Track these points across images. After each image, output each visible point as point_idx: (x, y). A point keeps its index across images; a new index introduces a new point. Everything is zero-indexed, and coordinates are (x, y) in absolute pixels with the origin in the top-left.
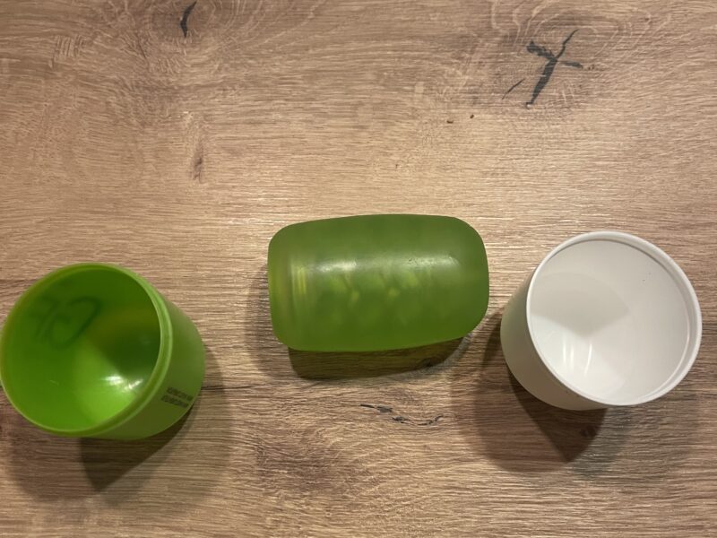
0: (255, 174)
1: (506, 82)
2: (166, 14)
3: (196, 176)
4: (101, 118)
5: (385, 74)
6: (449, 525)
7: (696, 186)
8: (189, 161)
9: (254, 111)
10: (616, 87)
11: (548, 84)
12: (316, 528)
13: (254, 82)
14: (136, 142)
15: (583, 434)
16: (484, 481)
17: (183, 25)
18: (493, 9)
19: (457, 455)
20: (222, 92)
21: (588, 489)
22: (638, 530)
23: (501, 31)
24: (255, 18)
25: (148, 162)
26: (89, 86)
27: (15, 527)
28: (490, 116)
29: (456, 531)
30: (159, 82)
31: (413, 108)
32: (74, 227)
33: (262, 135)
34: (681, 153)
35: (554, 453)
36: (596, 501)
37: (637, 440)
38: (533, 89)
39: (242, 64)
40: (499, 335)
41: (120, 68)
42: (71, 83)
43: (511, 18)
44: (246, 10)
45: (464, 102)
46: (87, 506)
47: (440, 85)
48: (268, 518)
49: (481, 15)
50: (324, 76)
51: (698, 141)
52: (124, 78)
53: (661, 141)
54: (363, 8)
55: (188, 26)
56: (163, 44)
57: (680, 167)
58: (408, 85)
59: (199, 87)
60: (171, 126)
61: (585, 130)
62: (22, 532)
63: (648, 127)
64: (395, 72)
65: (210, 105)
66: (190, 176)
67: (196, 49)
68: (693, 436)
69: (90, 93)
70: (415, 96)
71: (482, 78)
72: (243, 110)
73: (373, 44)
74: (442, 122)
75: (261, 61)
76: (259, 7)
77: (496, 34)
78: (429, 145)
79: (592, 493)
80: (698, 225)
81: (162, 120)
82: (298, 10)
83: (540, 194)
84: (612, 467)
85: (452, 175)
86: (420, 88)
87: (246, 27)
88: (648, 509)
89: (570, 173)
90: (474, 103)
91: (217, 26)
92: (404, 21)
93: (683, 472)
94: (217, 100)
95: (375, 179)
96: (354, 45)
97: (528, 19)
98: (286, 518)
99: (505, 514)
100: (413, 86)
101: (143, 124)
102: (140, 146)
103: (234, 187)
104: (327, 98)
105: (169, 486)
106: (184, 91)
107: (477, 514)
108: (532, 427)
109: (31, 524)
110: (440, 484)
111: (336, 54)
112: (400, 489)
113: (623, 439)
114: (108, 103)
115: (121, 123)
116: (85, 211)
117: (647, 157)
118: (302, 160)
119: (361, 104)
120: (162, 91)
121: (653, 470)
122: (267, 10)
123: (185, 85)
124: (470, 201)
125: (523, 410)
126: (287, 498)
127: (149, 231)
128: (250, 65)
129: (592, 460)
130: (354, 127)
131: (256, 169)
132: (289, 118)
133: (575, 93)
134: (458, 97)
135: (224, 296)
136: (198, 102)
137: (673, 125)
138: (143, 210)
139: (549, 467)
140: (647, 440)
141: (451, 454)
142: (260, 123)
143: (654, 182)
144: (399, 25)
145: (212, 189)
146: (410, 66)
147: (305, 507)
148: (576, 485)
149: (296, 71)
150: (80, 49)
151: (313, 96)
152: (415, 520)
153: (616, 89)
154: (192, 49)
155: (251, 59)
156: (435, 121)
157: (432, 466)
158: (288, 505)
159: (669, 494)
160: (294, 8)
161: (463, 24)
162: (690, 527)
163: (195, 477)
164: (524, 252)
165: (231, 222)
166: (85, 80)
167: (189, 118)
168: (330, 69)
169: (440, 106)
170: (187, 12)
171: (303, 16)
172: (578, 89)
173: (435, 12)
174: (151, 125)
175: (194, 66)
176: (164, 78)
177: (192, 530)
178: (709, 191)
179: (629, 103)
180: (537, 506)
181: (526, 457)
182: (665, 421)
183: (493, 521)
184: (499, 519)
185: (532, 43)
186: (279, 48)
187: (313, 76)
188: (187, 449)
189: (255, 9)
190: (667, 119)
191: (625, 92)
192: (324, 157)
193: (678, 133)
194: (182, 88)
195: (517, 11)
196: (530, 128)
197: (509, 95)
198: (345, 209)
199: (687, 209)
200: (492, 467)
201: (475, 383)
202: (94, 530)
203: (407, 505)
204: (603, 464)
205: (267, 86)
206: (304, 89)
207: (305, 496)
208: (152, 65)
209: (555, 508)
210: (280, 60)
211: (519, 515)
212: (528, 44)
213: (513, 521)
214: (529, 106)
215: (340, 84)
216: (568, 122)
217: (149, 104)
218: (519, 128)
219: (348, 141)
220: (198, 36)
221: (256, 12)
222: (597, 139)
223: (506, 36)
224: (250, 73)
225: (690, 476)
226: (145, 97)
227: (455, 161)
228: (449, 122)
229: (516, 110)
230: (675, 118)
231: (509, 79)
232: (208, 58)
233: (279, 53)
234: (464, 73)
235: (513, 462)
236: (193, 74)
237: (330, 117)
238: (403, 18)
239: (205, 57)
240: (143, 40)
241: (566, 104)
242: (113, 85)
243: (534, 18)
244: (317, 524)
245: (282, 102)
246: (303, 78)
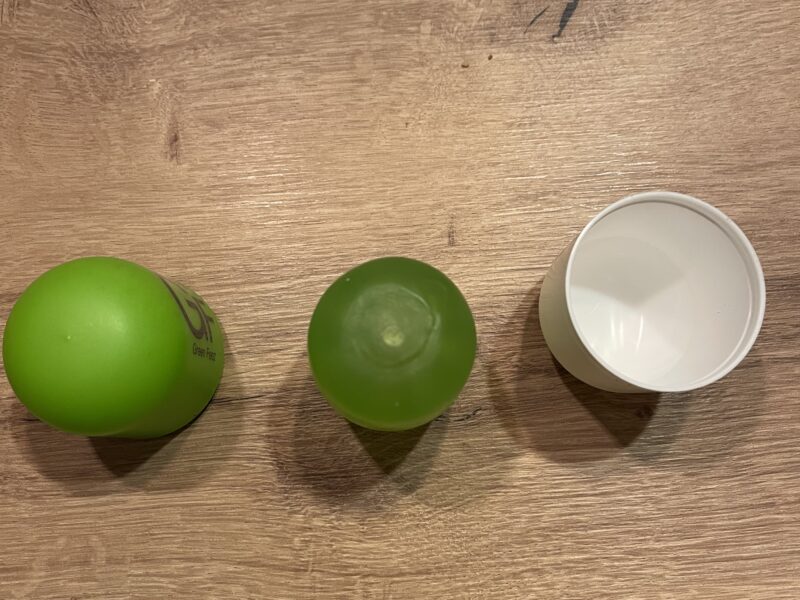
0: (241, 148)
1: (527, 12)
3: (172, 157)
4: (52, 96)
5: (384, 13)
6: (497, 528)
7: (754, 120)
8: (162, 139)
9: (232, 72)
10: (656, 7)
11: (576, 11)
12: (350, 545)
13: (228, 37)
14: (98, 121)
15: (639, 415)
16: (532, 476)
19: (500, 450)
20: (192, 52)
21: (647, 475)
22: (704, 514)
25: (115, 145)
26: (33, 57)
27: (14, 574)
28: (510, 55)
29: (506, 534)
30: (116, 45)
31: (420, 53)
32: (37, 229)
33: (245, 100)
34: (735, 81)
35: (607, 439)
36: (656, 487)
37: (700, 416)
38: (559, 18)
39: (212, 15)
40: (537, 313)
41: (67, 31)
42: (9, 55)
45: (479, 41)
46: (93, 544)
47: (450, 22)
48: (296, 539)
50: (312, 23)
51: (755, 66)
52: (73, 43)
53: (711, 69)
57: (734, 98)
58: (412, 25)
59: (164, 47)
60: (137, 99)
61: (623, 63)
62: (24, 578)
63: (696, 54)
64: (396, 10)
65: (182, 69)
66: (166, 157)
68: (760, 407)
69: (35, 66)
70: (422, 37)
71: (499, 10)
72: (219, 71)
74: (455, 67)
75: (235, 9)
78: (443, 97)
79: (652, 479)
80: (758, 166)
81: (126, 92)
83: (575, 144)
84: (673, 448)
85: (472, 130)
86: (426, 28)
88: (714, 489)
89: (608, 116)
90: (492, 41)
93: (750, 446)
94: (187, 62)
95: (383, 142)
98: (316, 536)
99: (558, 511)
100: (418, 25)
101: (104, 99)
102: (103, 126)
103: (218, 165)
104: (317, 49)
105: (182, 514)
106: (147, 54)
107: (528, 513)
108: (582, 412)
109: (31, 569)
110: (483, 484)
112: (440, 493)
113: (682, 417)
114: (58, 77)
115: (77, 99)
116: (48, 209)
117: (695, 90)
118: (295, 126)
119: (359, 52)
120: (121, 57)
121: (718, 447)
123: (148, 46)
124: (495, 159)
125: (571, 394)
126: (315, 515)
127: (126, 226)
128: (222, 16)
129: (650, 443)
130: (353, 81)
131: (242, 142)
132: (275, 76)
133: (609, 19)
134: (472, 35)
135: (220, 295)
136: (166, 66)
137: (724, 48)
138: (116, 202)
139: (603, 454)
140: (710, 416)
141: (495, 450)
142: (242, 85)
143: (706, 120)
145: (191, 170)
147: (336, 523)
148: (633, 472)
149: (279, 19)
150: (17, 12)
151: (300, 48)
152: (459, 526)
153: (657, 11)
155: (223, 8)
156: (448, 66)
157: (472, 466)
158: (317, 522)
159: (736, 472)
162: (759, 506)
163: (209, 502)
164: (562, 215)
165: (219, 208)
166: (26, 51)
167: (156, 88)
168: (319, 12)
169: (452, 47)
172: (611, 13)
174: (112, 99)
175: (155, 22)
176: (122, 40)
177: (212, 560)
178: (768, 125)
179: (673, 26)
180: (593, 498)
181: (577, 447)
182: (728, 392)
183: (545, 519)
184: (551, 516)
187: (299, 22)
188: (197, 472)
190: (716, 42)
191: (667, 13)
192: (320, 120)
193: (730, 58)
194: (144, 50)
196: (558, 65)
197: (532, 27)
198: (351, 180)
199: (744, 148)
200: (541, 461)
201: (515, 369)
202: (103, 569)
203: (450, 510)
204: (662, 446)
205: (246, 40)
206: (289, 41)
207: (335, 511)
208: (105, 25)
209: (613, 499)
210: (258, 7)
211: (572, 510)
213: (567, 517)
214: (555, 39)
215: (332, 30)
216: (603, 55)
217: (108, 74)
218: (547, 67)
219: (346, 99)
222: (637, 73)
224: (224, 25)
225: (758, 450)
226: (101, 66)
227: (474, 113)
228: (463, 66)
229: (542, 45)
230: (726, 40)
231: (531, 9)
232: (171, 12)
234: (478, 6)
235: (562, 453)
236: (155, 33)
237: (322, 71)
239: (167, 9)
241: (599, 33)
242: (61, 53)
244: (351, 540)
245: (265, 57)
246: (287, 27)
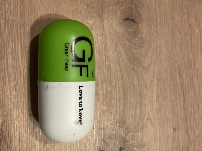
1: (108, 140)
2: (132, 12)
5: (110, 95)
14: (81, 2)
17: (127, 19)
18: (136, 133)
20: (101, 34)
23: (128, 137)
24: (131, 46)
30: (105, 10)
39: (113, 41)
43: (133, 140)
44: (134, 42)
49: (134, 129)
50: (108, 72)
54: (135, 85)
55: (127, 21)
56: (120, 12)
58: (106, 103)
59: (103, 26)
60: (87, 15)
64: (111, 98)
67: (118, 25)
70: (102, 106)
73: (121, 90)
75: (114, 48)
76: (135, 47)
77: (126, 135)
81: (89, 12)
82: (134, 62)
86: (105, 108)
87: (127, 42)
90: (99, 128)
91: (127, 32)
92: (130, 100)
94: (98, 32)
96: (121, 82)
97: (132, 146)
100: (106, 105)
101: (88, 5)
104: (100, 73)
106: (101, 19)
111: (117, 76)
120: (101, 12)
122: (134, 50)
123: (104, 21)
128: (112, 44)
134: (101, 122)
136: (97, 25)
138: (53, 5)
144: (129, 99)
146: (113, 104)
149: (110, 62)
151: (101, 68)
154: (118, 22)
155: (115, 45)
160: (135, 60)
161: (130, 123)
167: (90, 22)
168: (111, 75)
170: (133, 20)
171: (132, 64)
173: (135, 112)
174: (88, 8)
175: (112, 23)
176: (106, 12)
185: (123, 148)
186: (119, 55)
187: (109, 68)
194: (103, 19)
195: (136, 142)
205: (104, 51)
206: (103, 65)
208: (111, 8)
210: (114, 56)
212: (122, 147)
214: (98, 149)
215: (106, 78)
217: (96, 7)
220: (123, 25)
221: (133, 46)
223: (126, 139)
224: (109, 45)
226: (98, 5)
232: (114, 29)
233: (117, 55)
236: (108, 23)
238: (132, 100)
239: (115, 27)
240: (121, 4)
243: (133, 148)
245: (98, 57)
246: (107, 64)
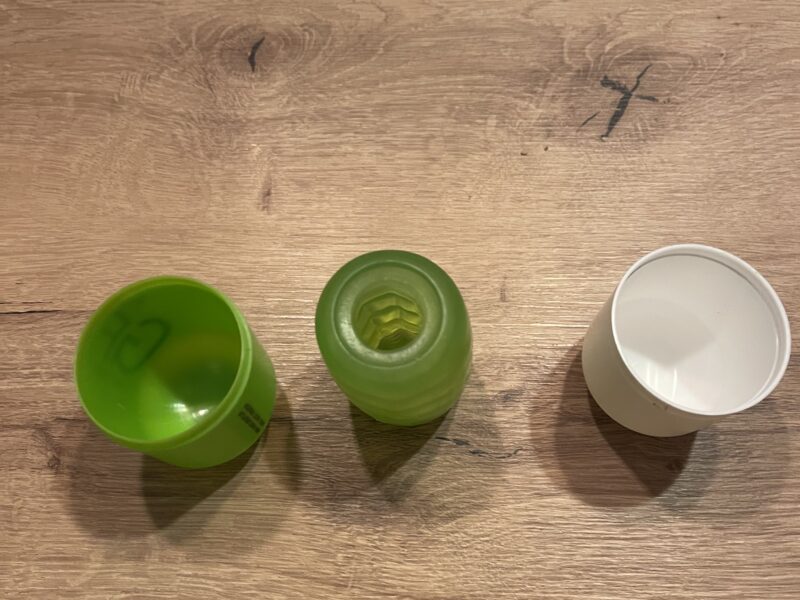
0: (326, 206)
1: (580, 115)
2: (232, 49)
3: (264, 208)
4: (167, 151)
5: (457, 107)
6: (531, 562)
7: (778, 218)
8: (257, 193)
9: (323, 143)
10: (691, 120)
11: (623, 118)
12: (389, 564)
13: (323, 116)
14: (203, 174)
15: (670, 467)
16: (566, 516)
17: (252, 60)
18: (565, 44)
19: (538, 489)
20: (290, 125)
21: (676, 526)
22: (731, 567)
23: (574, 66)
24: (324, 53)
25: (215, 194)
26: (155, 119)
27: (72, 563)
28: (564, 149)
29: (538, 569)
30: (227, 115)
31: (486, 141)
32: (139, 258)
33: (332, 167)
34: (762, 185)
35: (640, 487)
36: (685, 537)
37: (728, 474)
38: (608, 122)
39: (311, 98)
40: (581, 361)
41: (187, 101)
42: (137, 116)
43: (584, 54)
44: (315, 45)
45: (537, 135)
46: (149, 542)
47: (513, 118)
48: (340, 555)
49: (553, 51)
50: (394, 110)
51: (779, 173)
52: (191, 111)
53: (740, 173)
54: (433, 43)
55: (256, 61)
56: (230, 79)
57: (760, 198)
58: (482, 118)
59: (267, 119)
60: (239, 158)
61: (663, 162)
62: (79, 568)
63: (727, 159)
64: (467, 105)
65: (277, 137)
66: (258, 208)
67: (265, 83)
68: (785, 470)
69: (156, 126)
70: (488, 129)
71: (556, 111)
72: (312, 142)
73: (444, 79)
74: (515, 154)
75: (331, 94)
76: (328, 42)
77: (569, 68)
78: (502, 177)
79: (681, 528)
80: (782, 256)
81: (230, 153)
82: (368, 45)
83: (618, 225)
84: (702, 501)
85: (528, 206)
86: (492, 122)
87: (315, 62)
88: (742, 544)
89: (648, 204)
90: (548, 136)
91: (285, 61)
92: (476, 57)
93: (776, 507)
94: (285, 133)
95: (448, 210)
96: (424, 80)
97: (601, 55)
98: (358, 554)
99: (589, 551)
100: (486, 119)
101: (210, 156)
102: (207, 178)
103: (303, 218)
104: (398, 131)
105: (235, 521)
106: (252, 124)
107: (561, 550)
108: (615, 460)
109: (89, 560)
110: (520, 520)
111: (406, 88)
112: (479, 524)
113: (711, 473)
114: (174, 136)
115: (188, 155)
116: (150, 242)
117: (726, 189)
118: (372, 191)
119: (433, 137)
120: (229, 124)
121: (745, 505)
122: (337, 46)
123: (253, 118)
124: (546, 232)
125: (605, 443)
126: (359, 534)
127: (216, 262)
128: (319, 99)
129: (679, 495)
130: (425, 159)
131: (325, 201)
132: (359, 150)
133: (651, 126)
134: (531, 130)
135: (292, 327)
136: (267, 134)
137: (752, 157)
138: (210, 241)
139: (636, 501)
140: (737, 474)
141: (534, 489)
142: (329, 155)
143: (735, 214)
144: (469, 60)
145: (279, 220)
146: (483, 100)
147: (378, 543)
148: (664, 521)
149: (367, 105)
150: (148, 84)
151: (382, 129)
152: (495, 557)
153: (693, 122)
154: (259, 83)
155: (320, 93)
156: (509, 153)
157: (511, 501)
158: (360, 541)
159: (762, 529)
160: (364, 44)
161: (535, 59)
162: (785, 565)
163: (262, 512)
164: (603, 283)
165: (299, 254)
166: (150, 113)
167: (257, 150)
169: (513, 138)
170: (256, 47)
171: (373, 52)
172: (653, 122)
173: (507, 47)
174: (218, 157)
175: (262, 99)
176: (232, 111)
177: (258, 567)
178: (791, 222)
179: (706, 136)
180: (623, 542)
181: (610, 492)
182: (755, 454)
183: (578, 558)
184: (584, 556)
185: (606, 77)
186: (349, 83)
187: (383, 109)
188: (254, 483)
189: (324, 44)
190: (746, 151)
191: (703, 124)
192: (395, 189)
193: (757, 164)
194: (250, 121)
195: (589, 46)
196: (605, 160)
197: (583, 128)
198: (417, 240)
199: (770, 240)
200: (575, 502)
201: (556, 416)
202: (156, 566)
203: (487, 541)
204: (692, 498)
205: (336, 119)
206: (374, 123)
207: (378, 532)
208: (220, 99)
209: (643, 544)
210: (350, 94)
211: (604, 551)
212: (601, 79)
213: (599, 558)
214: (604, 138)
215: (411, 117)
216: (645, 154)
217: (217, 137)
218: (594, 160)
219: (418, 173)
220: (266, 71)
221: (326, 47)
222: (674, 171)
223: (579, 71)
224: (320, 106)
225: (784, 510)
226: (212, 130)
227: (529, 192)
228: (522, 154)
229: (592, 142)
230: (753, 151)
231: (585, 113)
232: (276, 92)
233: (349, 87)
234: (538, 107)
235: (597, 497)
236: (261, 108)
237: (400, 150)
238: (474, 53)
239: (273, 90)
240: (210, 75)
241: (642, 136)
242: (178, 117)
243: (608, 53)
244: (391, 560)
245: (352, 134)
246: (373, 112)
